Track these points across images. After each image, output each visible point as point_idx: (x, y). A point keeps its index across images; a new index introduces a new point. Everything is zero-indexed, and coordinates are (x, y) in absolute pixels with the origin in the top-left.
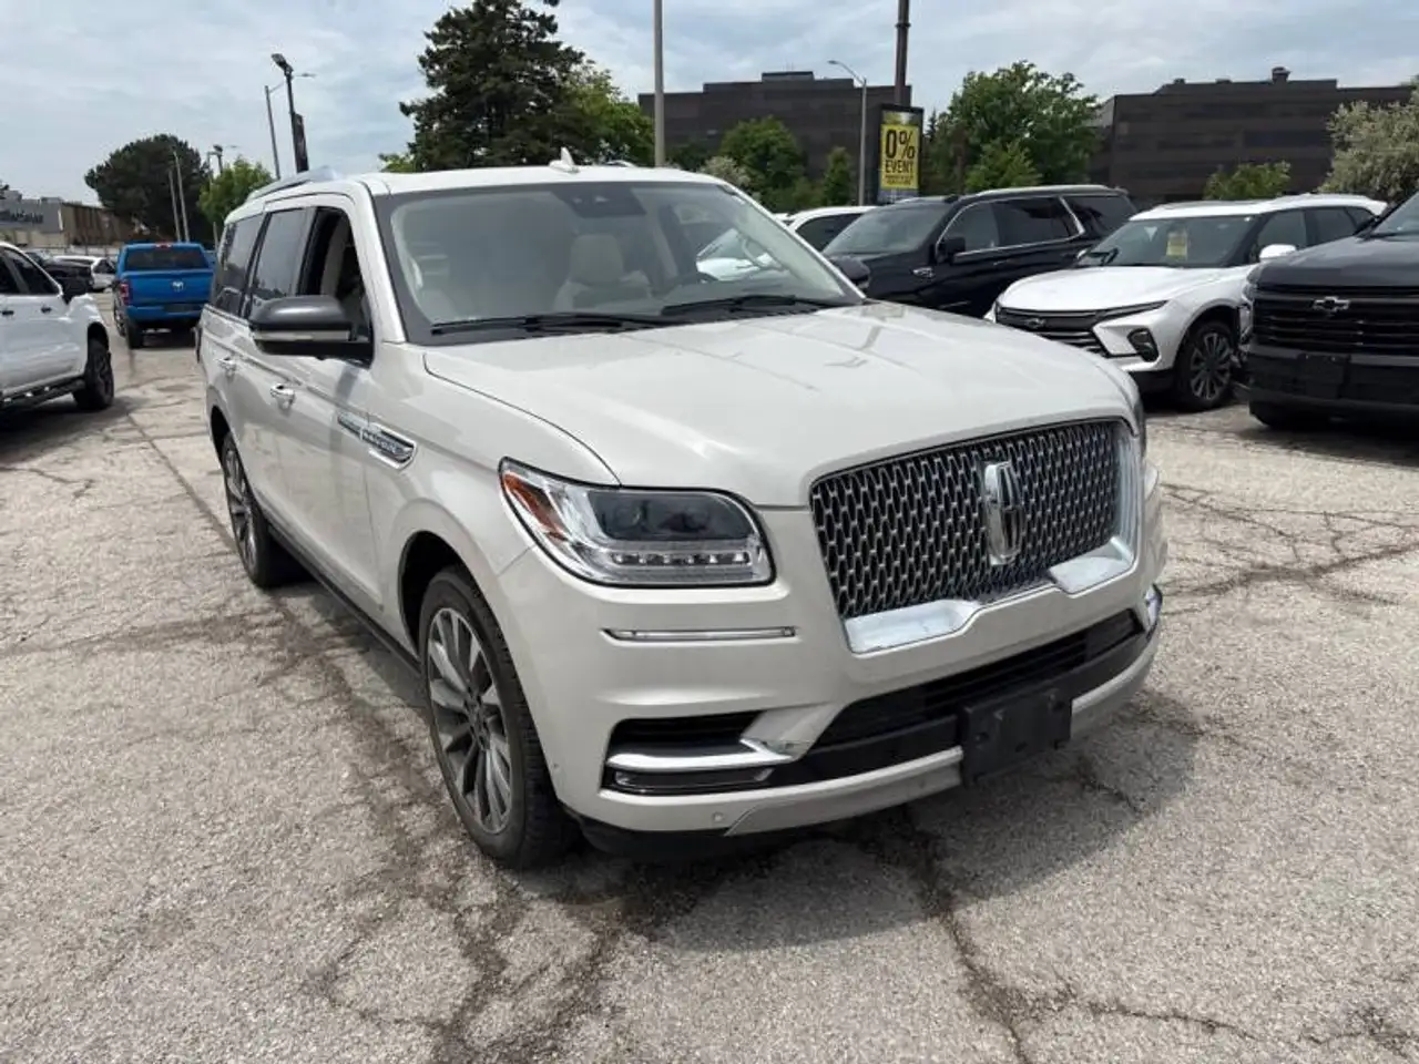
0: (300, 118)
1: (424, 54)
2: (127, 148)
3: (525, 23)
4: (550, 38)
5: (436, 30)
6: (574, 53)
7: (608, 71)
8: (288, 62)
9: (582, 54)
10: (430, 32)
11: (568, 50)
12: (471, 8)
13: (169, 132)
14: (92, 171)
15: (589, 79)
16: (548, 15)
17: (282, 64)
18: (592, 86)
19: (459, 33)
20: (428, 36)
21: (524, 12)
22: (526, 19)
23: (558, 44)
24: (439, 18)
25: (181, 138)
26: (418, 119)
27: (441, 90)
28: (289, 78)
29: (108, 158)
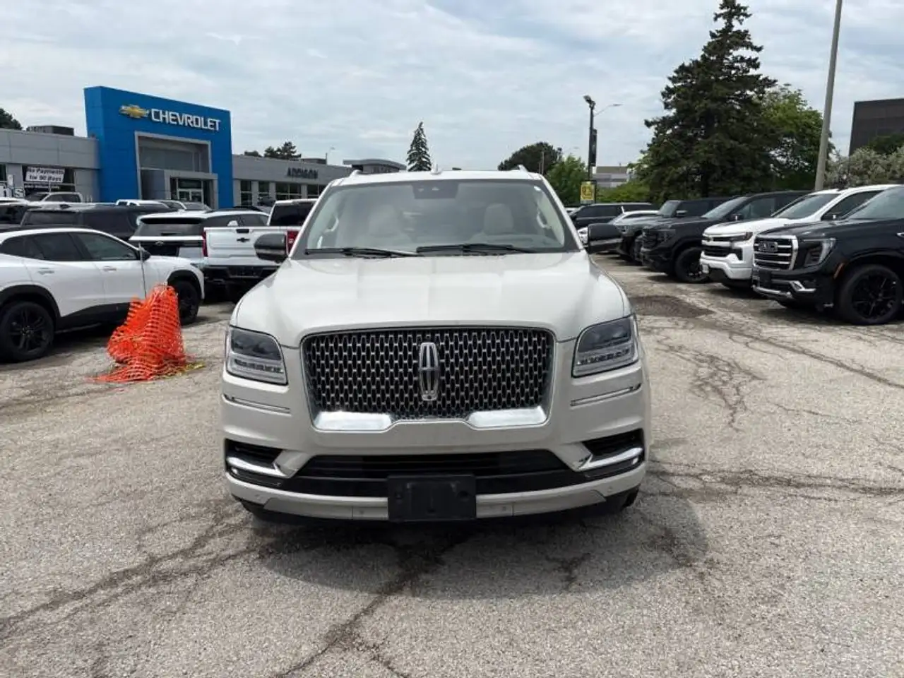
0: (595, 131)
1: (664, 90)
2: (522, 150)
3: (736, 64)
4: (752, 72)
5: (675, 75)
6: (769, 81)
7: (799, 90)
8: (592, 100)
9: (775, 81)
10: (671, 76)
11: (766, 79)
12: (699, 59)
13: (543, 141)
14: (502, 164)
15: (785, 97)
16: (753, 57)
17: (589, 100)
18: (787, 100)
19: (690, 75)
20: (670, 79)
21: (736, 58)
22: (738, 62)
23: (759, 76)
24: (677, 67)
25: (550, 144)
26: (656, 129)
27: (674, 110)
28: (592, 108)
29: (510, 156)
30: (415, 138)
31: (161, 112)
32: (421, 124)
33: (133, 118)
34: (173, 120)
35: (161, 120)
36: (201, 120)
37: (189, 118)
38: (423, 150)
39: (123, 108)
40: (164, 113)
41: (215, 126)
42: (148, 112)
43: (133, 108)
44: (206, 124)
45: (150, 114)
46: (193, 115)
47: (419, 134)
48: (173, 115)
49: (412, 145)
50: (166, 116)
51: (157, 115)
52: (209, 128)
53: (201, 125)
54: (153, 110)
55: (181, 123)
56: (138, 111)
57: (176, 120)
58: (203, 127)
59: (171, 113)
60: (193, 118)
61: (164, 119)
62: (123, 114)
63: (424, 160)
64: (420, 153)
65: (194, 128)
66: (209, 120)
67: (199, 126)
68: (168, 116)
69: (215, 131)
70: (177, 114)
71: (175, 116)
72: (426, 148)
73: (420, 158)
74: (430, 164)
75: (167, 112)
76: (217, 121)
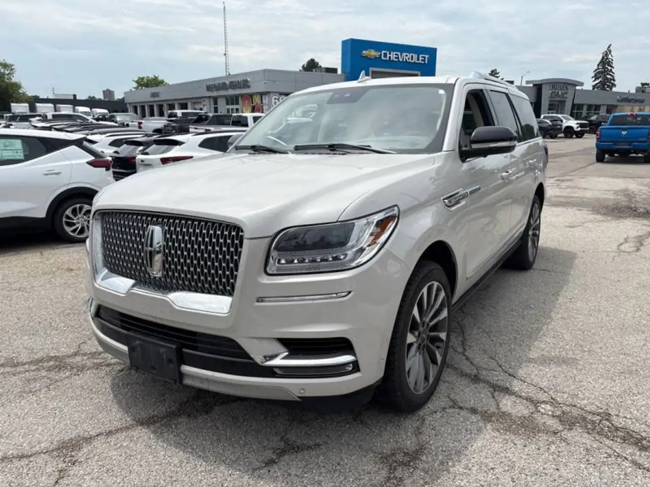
30: (603, 58)
31: (388, 53)
32: (610, 45)
33: (370, 59)
34: (396, 58)
35: (388, 59)
36: (415, 56)
37: (407, 56)
38: (609, 68)
39: (364, 52)
40: (390, 54)
41: (424, 60)
42: (379, 54)
43: (370, 51)
44: (418, 60)
45: (381, 55)
46: (410, 53)
47: (607, 55)
48: (396, 54)
49: (598, 65)
50: (391, 56)
51: (385, 55)
52: (421, 62)
53: (415, 60)
54: (383, 52)
55: (401, 60)
56: (373, 53)
57: (398, 58)
58: (416, 61)
59: (395, 53)
60: (410, 55)
61: (390, 57)
62: (364, 57)
63: (609, 76)
64: (605, 71)
65: (409, 62)
66: (421, 56)
67: (413, 61)
68: (393, 56)
69: (425, 63)
70: (399, 53)
71: (398, 55)
72: (611, 66)
73: (605, 76)
74: (614, 80)
75: (392, 53)
76: (427, 56)
